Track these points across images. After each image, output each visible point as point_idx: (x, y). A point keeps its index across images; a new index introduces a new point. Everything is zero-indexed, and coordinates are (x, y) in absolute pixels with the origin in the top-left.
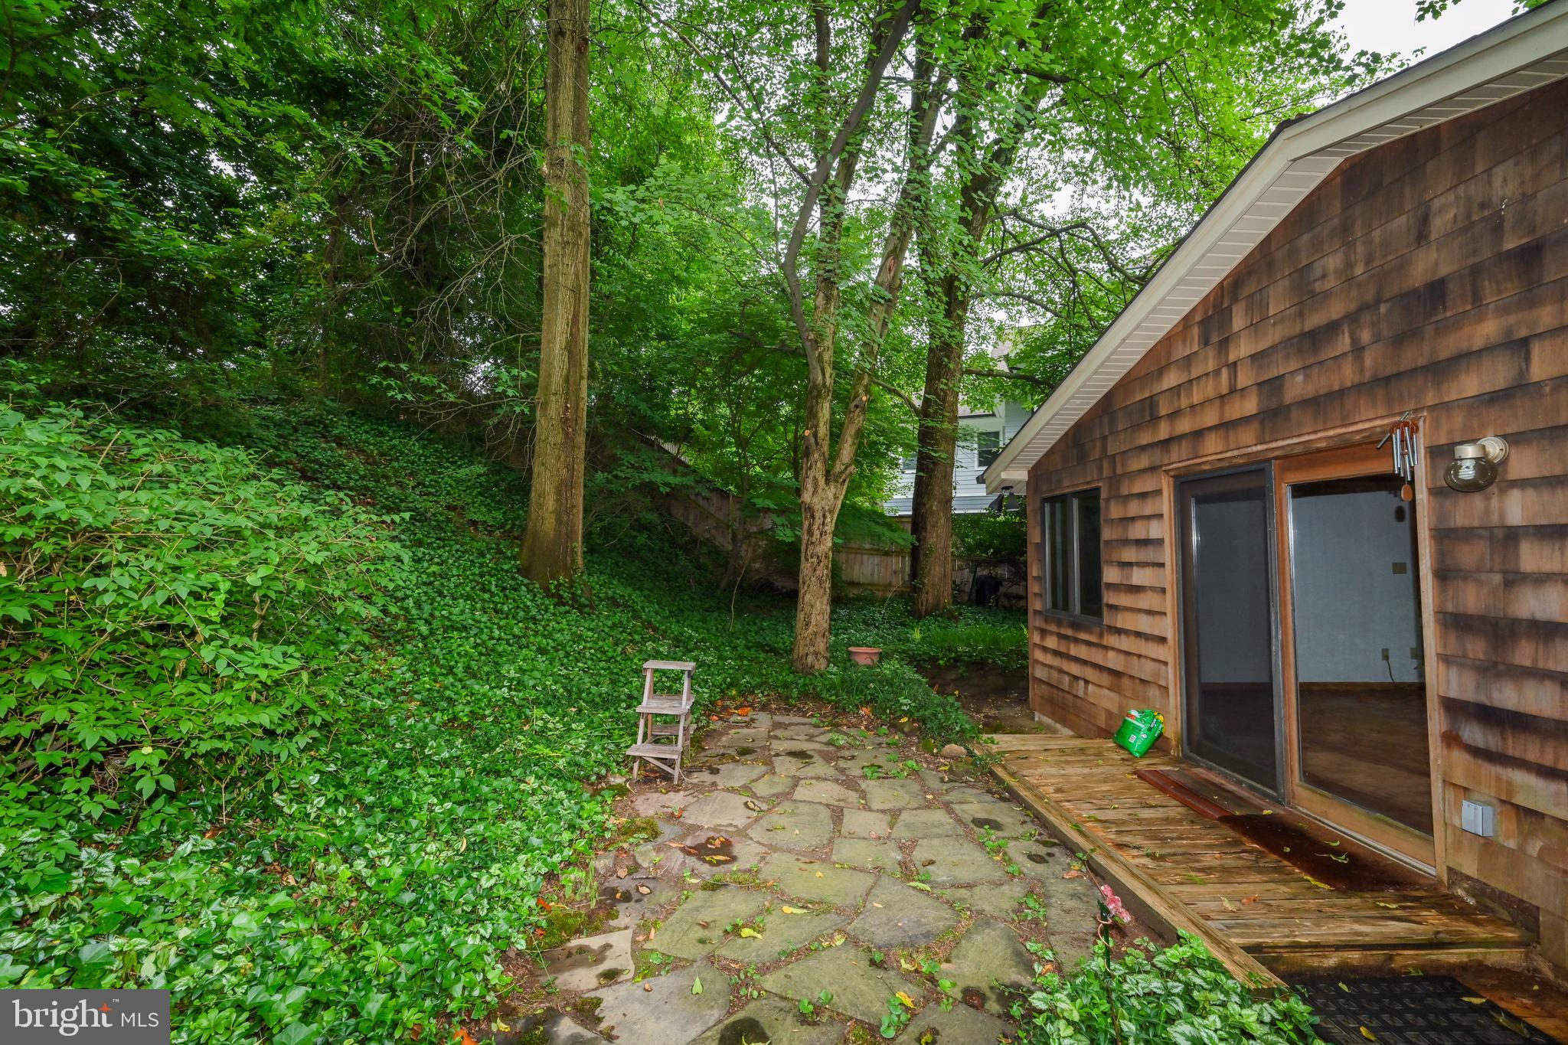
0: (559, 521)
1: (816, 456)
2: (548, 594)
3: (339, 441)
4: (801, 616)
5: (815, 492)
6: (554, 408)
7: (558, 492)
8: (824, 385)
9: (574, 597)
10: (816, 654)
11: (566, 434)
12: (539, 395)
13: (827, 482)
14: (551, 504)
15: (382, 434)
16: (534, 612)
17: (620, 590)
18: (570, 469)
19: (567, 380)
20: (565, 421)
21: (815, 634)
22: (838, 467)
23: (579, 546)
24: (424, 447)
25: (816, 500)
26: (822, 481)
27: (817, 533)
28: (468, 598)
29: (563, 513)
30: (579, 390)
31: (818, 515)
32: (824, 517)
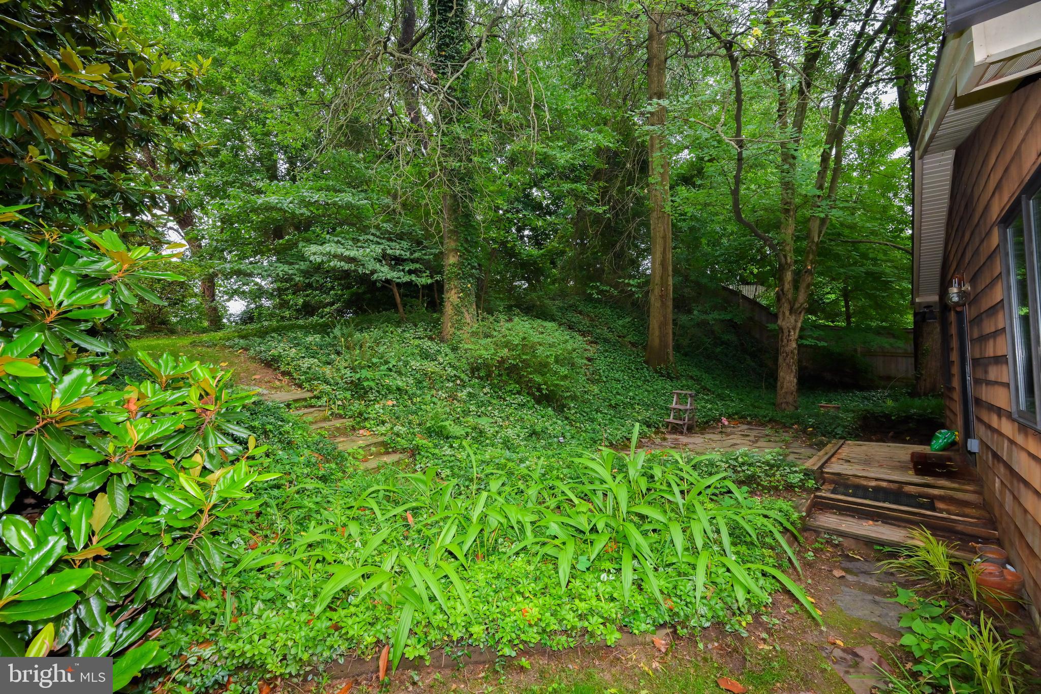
0: (661, 341)
1: (783, 300)
2: (656, 372)
3: (580, 313)
4: (779, 384)
5: (783, 319)
6: (657, 291)
7: (660, 328)
8: (786, 263)
9: (668, 373)
10: (787, 403)
11: (662, 301)
12: (651, 287)
13: (791, 313)
14: (657, 333)
15: (596, 307)
16: (648, 378)
17: (695, 372)
18: (665, 317)
19: (662, 278)
20: (661, 296)
21: (786, 393)
22: (797, 305)
23: (670, 350)
24: (612, 311)
25: (784, 323)
26: (787, 313)
27: (785, 341)
28: (622, 371)
29: (663, 337)
30: (667, 281)
31: (786, 331)
32: (789, 332)
